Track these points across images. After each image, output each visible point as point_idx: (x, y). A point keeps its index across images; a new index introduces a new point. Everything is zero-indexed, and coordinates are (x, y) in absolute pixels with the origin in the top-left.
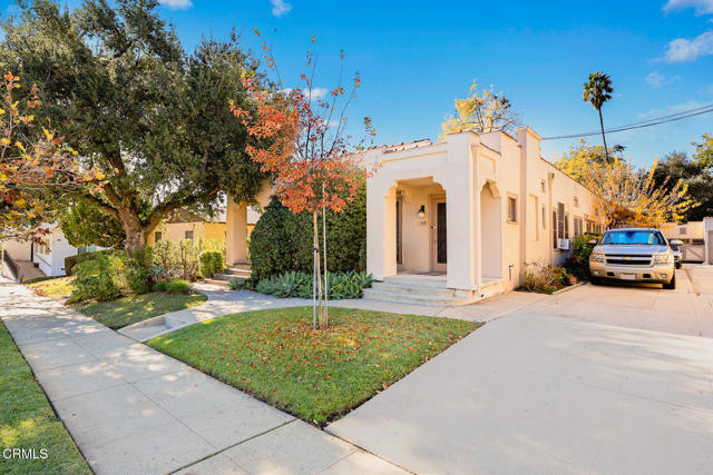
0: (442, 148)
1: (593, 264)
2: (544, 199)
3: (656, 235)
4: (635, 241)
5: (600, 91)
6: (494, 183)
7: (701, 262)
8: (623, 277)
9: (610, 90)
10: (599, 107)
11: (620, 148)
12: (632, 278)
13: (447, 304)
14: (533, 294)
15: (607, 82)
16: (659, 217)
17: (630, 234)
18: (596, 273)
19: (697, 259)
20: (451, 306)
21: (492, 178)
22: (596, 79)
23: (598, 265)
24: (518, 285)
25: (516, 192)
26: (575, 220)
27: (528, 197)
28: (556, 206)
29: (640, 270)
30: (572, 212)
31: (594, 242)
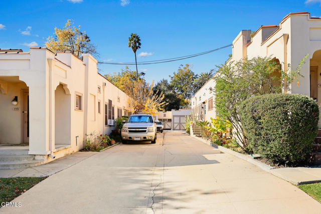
0: (26, 57)
1: (123, 133)
2: (99, 97)
3: (150, 118)
4: (141, 121)
5: (136, 44)
6: (66, 85)
7: (170, 129)
8: (135, 139)
9: (140, 44)
10: (135, 51)
12: (139, 139)
13: (27, 166)
14: (90, 153)
15: (139, 40)
16: (154, 109)
17: (140, 117)
18: (124, 138)
19: (169, 128)
20: (30, 167)
21: (64, 82)
22: (134, 37)
23: (125, 134)
24: (82, 147)
25: (81, 92)
26: (118, 109)
27: (89, 95)
28: (108, 102)
29: (142, 135)
30: (116, 105)
31: (124, 121)
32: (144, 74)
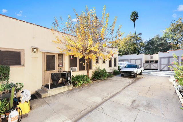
7: (157, 70)
9: (137, 16)
10: (134, 22)
11: (140, 34)
22: (133, 13)
32: (141, 34)
